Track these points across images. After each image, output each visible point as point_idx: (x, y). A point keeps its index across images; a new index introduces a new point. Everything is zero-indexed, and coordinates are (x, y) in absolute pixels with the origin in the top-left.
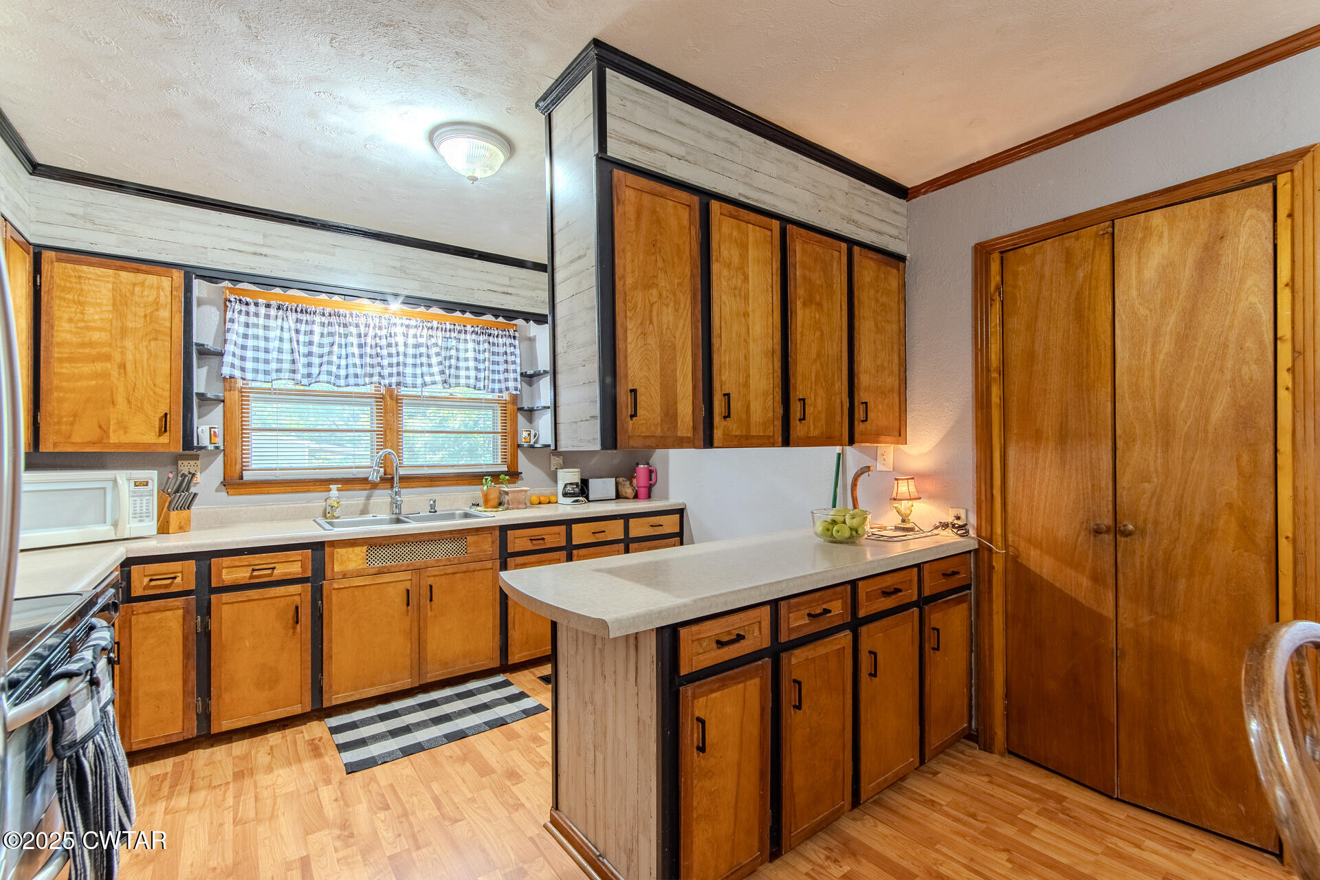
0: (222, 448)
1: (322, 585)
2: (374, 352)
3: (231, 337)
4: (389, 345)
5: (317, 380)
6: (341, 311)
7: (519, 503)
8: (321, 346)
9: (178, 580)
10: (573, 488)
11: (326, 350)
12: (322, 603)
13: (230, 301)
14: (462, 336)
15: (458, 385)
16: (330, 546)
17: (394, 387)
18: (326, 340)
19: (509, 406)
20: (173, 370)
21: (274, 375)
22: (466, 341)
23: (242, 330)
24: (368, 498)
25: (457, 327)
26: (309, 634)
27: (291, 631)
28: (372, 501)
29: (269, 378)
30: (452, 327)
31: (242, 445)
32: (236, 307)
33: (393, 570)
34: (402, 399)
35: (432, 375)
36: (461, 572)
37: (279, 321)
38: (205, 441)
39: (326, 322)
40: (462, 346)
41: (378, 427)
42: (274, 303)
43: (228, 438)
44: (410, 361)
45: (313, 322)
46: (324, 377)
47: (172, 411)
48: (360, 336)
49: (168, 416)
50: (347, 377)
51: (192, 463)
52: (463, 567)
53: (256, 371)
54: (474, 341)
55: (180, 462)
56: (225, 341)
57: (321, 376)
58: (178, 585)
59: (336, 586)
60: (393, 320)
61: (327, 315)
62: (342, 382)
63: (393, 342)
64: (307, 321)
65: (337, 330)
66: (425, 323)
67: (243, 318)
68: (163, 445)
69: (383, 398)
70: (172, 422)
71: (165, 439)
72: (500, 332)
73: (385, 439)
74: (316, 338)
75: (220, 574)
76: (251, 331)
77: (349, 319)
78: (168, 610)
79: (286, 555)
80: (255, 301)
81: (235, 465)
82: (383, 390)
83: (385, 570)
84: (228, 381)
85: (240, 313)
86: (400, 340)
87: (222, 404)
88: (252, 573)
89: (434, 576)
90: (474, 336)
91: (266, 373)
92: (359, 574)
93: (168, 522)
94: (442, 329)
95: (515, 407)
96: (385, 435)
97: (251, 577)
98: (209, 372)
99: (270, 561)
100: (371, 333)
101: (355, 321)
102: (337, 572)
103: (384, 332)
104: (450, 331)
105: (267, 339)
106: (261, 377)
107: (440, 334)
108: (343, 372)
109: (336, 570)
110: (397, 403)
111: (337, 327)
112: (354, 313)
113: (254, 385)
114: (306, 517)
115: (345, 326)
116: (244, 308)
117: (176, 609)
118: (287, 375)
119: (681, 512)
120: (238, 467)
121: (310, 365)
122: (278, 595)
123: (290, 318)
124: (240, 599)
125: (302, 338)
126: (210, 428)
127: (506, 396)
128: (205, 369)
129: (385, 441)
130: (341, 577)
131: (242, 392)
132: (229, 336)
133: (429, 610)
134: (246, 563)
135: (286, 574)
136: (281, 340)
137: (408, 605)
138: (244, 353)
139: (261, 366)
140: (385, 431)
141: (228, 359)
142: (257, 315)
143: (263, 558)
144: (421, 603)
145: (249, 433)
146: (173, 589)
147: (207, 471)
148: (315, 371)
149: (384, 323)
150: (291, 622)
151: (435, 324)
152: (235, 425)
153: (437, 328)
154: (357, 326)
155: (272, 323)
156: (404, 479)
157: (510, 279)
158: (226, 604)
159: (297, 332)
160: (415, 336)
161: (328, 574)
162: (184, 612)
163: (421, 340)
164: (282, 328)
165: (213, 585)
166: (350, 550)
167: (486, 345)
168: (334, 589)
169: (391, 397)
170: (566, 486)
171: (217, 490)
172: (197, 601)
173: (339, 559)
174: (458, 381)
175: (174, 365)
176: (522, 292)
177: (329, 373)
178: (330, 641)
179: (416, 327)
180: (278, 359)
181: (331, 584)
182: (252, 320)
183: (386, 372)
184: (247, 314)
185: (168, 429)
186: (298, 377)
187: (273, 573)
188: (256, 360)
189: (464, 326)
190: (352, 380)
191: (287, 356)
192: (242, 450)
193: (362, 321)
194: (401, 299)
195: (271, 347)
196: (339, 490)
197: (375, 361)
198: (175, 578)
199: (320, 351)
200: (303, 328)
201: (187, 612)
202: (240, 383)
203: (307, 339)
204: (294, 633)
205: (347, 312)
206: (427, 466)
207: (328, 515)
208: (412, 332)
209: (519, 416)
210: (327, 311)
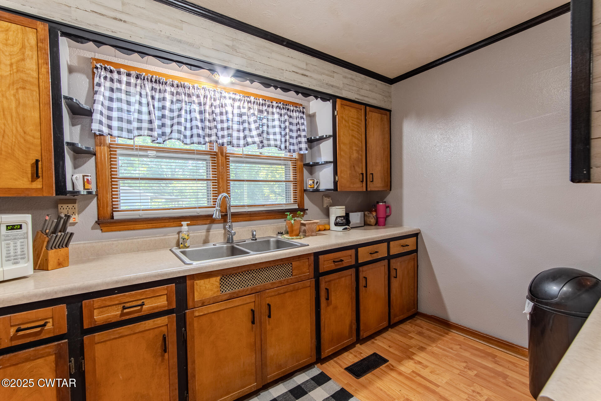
0: (94, 193)
1: (185, 314)
2: (211, 118)
3: (99, 98)
4: (221, 114)
5: (170, 137)
6: (186, 84)
7: (312, 231)
8: (171, 111)
9: (49, 326)
10: (342, 220)
11: (176, 114)
12: (186, 330)
13: (97, 68)
14: (270, 110)
15: (269, 145)
16: (190, 280)
17: (225, 145)
18: (176, 107)
19: (299, 163)
20: (43, 119)
21: (136, 133)
22: (273, 113)
23: (108, 94)
24: (208, 230)
25: (267, 102)
26: (176, 360)
27: (160, 359)
28: (211, 233)
29: (131, 136)
30: (264, 102)
31: (112, 191)
32: (102, 73)
33: (241, 294)
34: (229, 156)
35: (252, 137)
36: (290, 292)
37: (138, 88)
38: (80, 187)
39: (175, 92)
40: (270, 117)
41: (213, 177)
42: (133, 73)
43: (100, 185)
44: (235, 127)
45: (165, 91)
46: (175, 135)
47: (44, 158)
48: (200, 104)
49: (40, 163)
50: (192, 136)
51: (70, 206)
52: (291, 287)
53: (121, 129)
54: (278, 113)
55: (60, 206)
56: (94, 102)
57: (173, 134)
58: (49, 331)
59: (197, 314)
60: (224, 94)
61: (175, 86)
62: (188, 141)
63: (224, 111)
64: (160, 90)
65: (184, 98)
66: (246, 98)
67: (108, 84)
68: (36, 190)
69: (216, 154)
70: (44, 169)
71: (37, 184)
72: (295, 108)
73: (218, 186)
74: (168, 104)
75: (92, 315)
76: (115, 95)
77: (192, 91)
78: (38, 358)
79: (154, 290)
80: (118, 70)
81: (107, 207)
82: (216, 149)
83: (235, 296)
84: (98, 137)
85: (105, 78)
86: (229, 109)
87: (94, 157)
88: (122, 311)
89: (271, 296)
90: (278, 110)
91: (129, 131)
92: (215, 301)
93: (47, 260)
94: (257, 102)
95: (302, 164)
96: (218, 183)
97: (122, 314)
98: (82, 129)
99: (139, 297)
100: (209, 103)
101: (196, 92)
102: (197, 301)
103: (217, 102)
104: (262, 105)
105: (128, 103)
106: (125, 134)
107: (256, 107)
108: (188, 133)
109: (196, 299)
110: (226, 159)
111: (183, 96)
112: (196, 85)
113: (120, 141)
114: (164, 247)
115: (189, 96)
116: (109, 76)
117: (47, 356)
118: (146, 132)
119: (416, 235)
120: (109, 209)
121: (163, 125)
122: (147, 328)
123: (147, 85)
124: (112, 337)
125: (156, 104)
126: (84, 176)
127: (295, 155)
128: (78, 128)
129: (219, 188)
130: (200, 305)
131: (110, 147)
132: (97, 97)
133: (268, 324)
134: (117, 302)
135: (154, 308)
136: (140, 103)
137: (253, 322)
138: (110, 113)
139: (125, 125)
140: (218, 180)
141: (96, 116)
142: (120, 82)
143: (133, 295)
144: (262, 320)
145: (117, 181)
146: (43, 336)
147: (84, 212)
148: (168, 130)
149: (218, 95)
150: (159, 351)
151: (252, 99)
152: (106, 175)
153: (254, 102)
154: (198, 96)
155: (132, 89)
156: (234, 215)
157: (307, 64)
158: (98, 343)
159: (153, 98)
160: (239, 108)
161: (190, 304)
162: (56, 357)
163: (243, 111)
164: (141, 95)
165: (85, 327)
166: (207, 280)
167: (286, 117)
168: (195, 317)
169: (222, 154)
170: (337, 218)
171: (93, 228)
172: (69, 344)
173: (199, 290)
174: (269, 142)
175: (43, 114)
176: (315, 76)
177: (179, 132)
178: (194, 362)
179: (239, 100)
180: (138, 119)
181: (193, 312)
182: (116, 85)
183: (220, 134)
184: (112, 80)
185: (40, 175)
186: (155, 134)
187: (142, 309)
188: (120, 119)
189: (271, 102)
190: (195, 139)
191: (145, 117)
192: (112, 195)
193: (202, 93)
194: (232, 73)
195: (132, 110)
196: (188, 225)
197: (212, 125)
198: (44, 325)
199: (171, 115)
200: (157, 96)
201: (59, 357)
202: (108, 140)
203: (160, 105)
204: (163, 360)
205: (190, 85)
206: (248, 206)
207: (181, 246)
208: (237, 104)
209: (305, 170)
210: (176, 82)
